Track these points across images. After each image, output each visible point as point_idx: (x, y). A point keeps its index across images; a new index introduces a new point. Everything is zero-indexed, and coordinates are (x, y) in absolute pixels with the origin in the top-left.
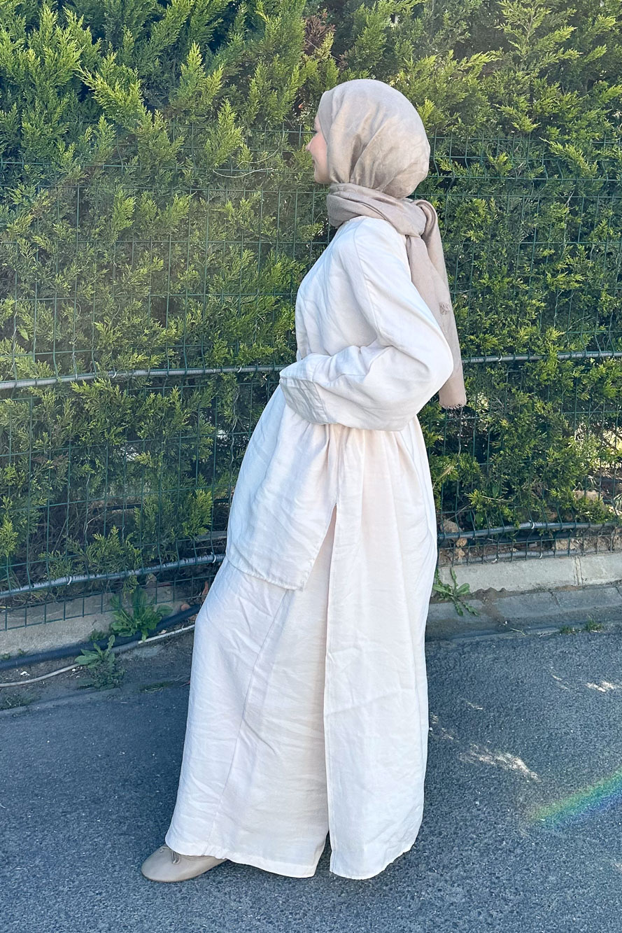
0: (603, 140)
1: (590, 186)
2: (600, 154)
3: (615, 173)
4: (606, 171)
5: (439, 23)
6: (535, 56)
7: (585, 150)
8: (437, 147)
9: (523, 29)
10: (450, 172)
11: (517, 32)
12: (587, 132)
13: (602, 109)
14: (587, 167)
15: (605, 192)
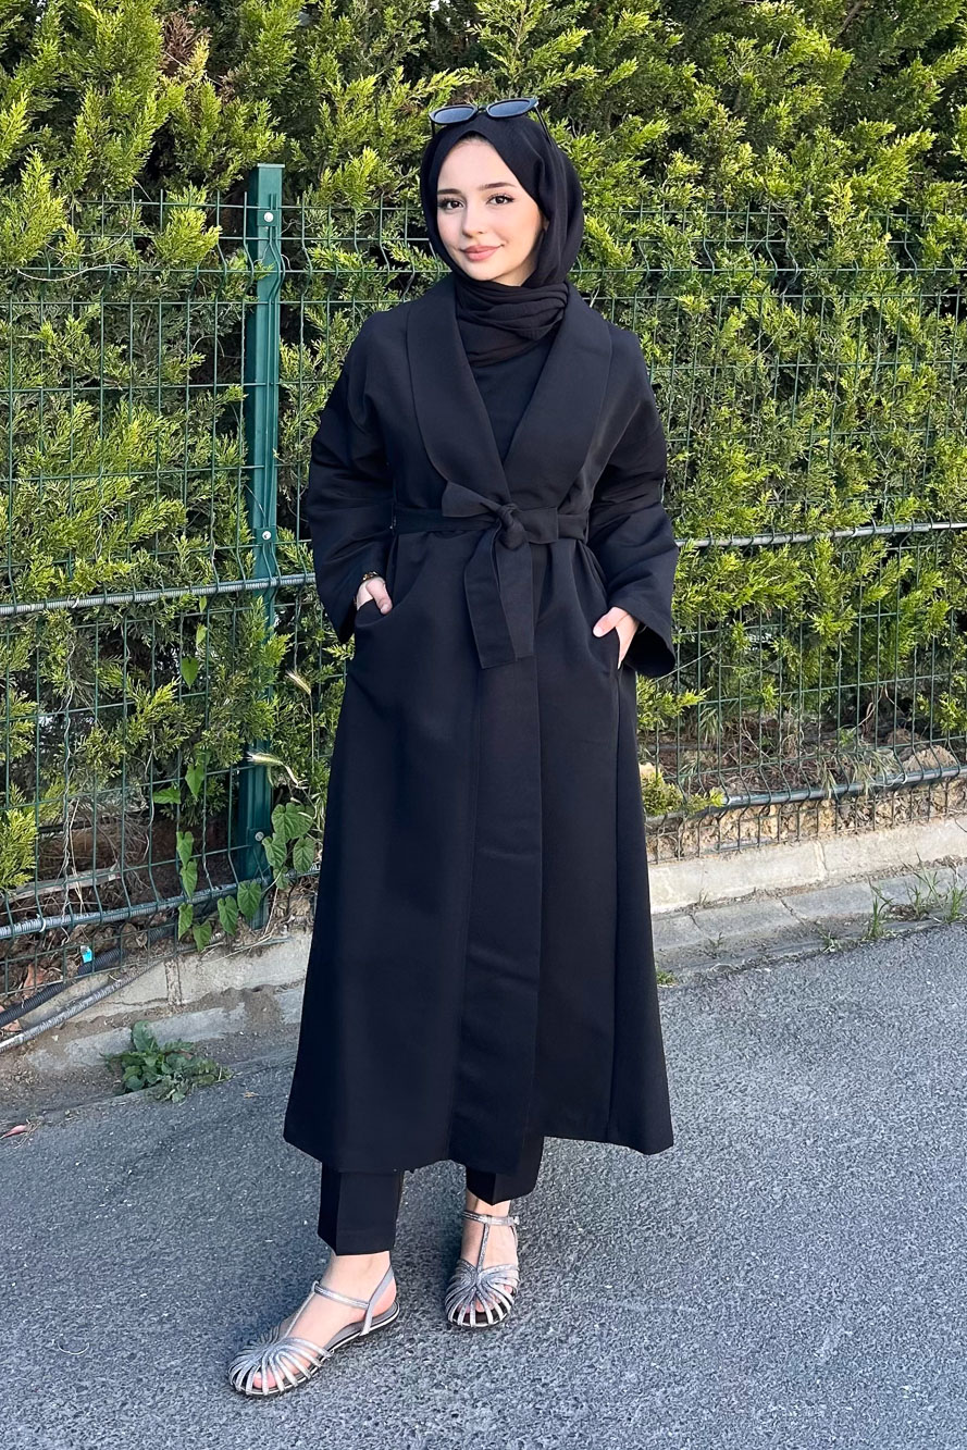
0: (638, 208)
1: (623, 281)
2: (634, 229)
3: (659, 259)
4: (646, 257)
5: (377, 26)
6: (530, 76)
7: (613, 223)
8: (384, 223)
9: (510, 32)
10: (407, 263)
11: (501, 39)
12: (615, 196)
13: (635, 159)
14: (617, 249)
15: (645, 290)
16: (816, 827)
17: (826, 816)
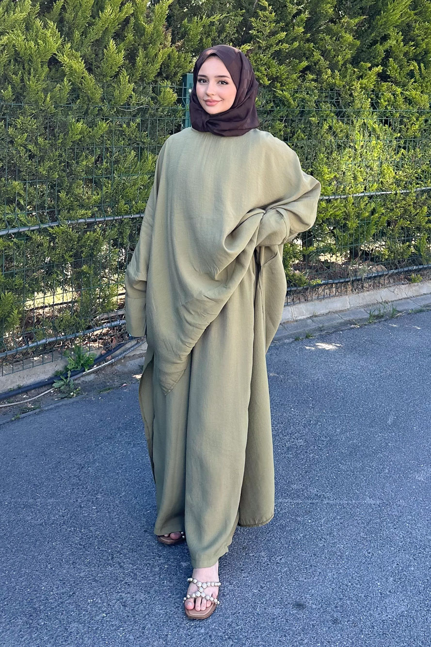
1: (294, 113)
2: (297, 96)
3: (304, 106)
4: (301, 105)
6: (269, 47)
9: (263, 33)
11: (260, 34)
14: (293, 103)
15: (300, 116)
16: (346, 291)
17: (350, 287)
